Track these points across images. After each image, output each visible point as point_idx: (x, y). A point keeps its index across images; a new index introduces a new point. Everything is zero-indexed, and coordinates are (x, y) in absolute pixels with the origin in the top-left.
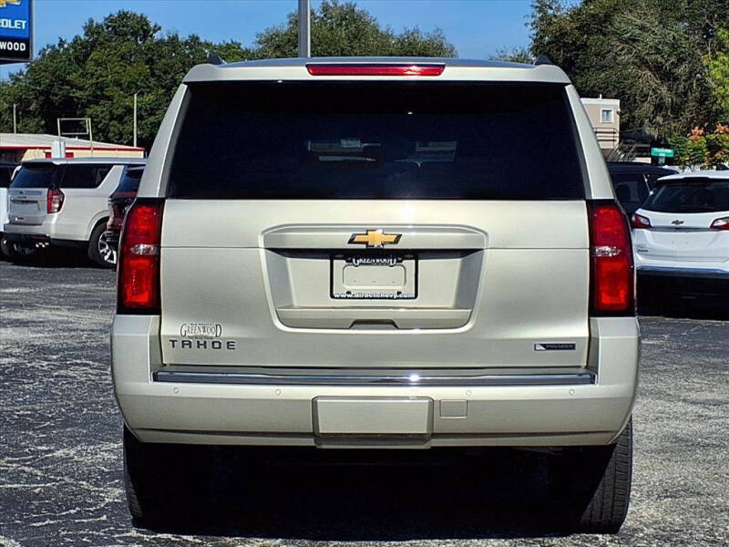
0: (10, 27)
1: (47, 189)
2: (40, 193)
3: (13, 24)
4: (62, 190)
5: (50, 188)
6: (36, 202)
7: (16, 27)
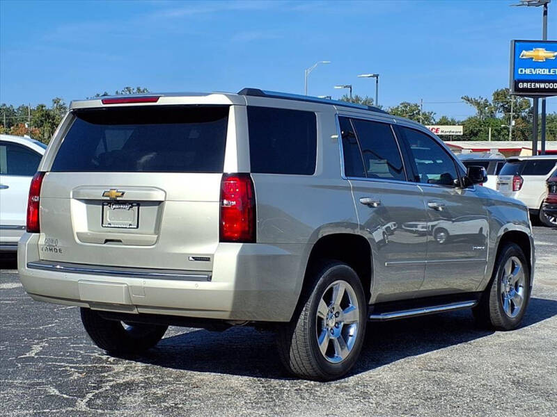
0: (548, 73)
1: (513, 176)
2: (509, 179)
3: (549, 72)
4: (522, 176)
5: (515, 175)
6: (507, 184)
7: (551, 73)
